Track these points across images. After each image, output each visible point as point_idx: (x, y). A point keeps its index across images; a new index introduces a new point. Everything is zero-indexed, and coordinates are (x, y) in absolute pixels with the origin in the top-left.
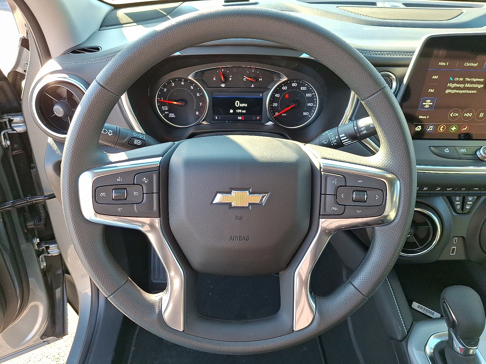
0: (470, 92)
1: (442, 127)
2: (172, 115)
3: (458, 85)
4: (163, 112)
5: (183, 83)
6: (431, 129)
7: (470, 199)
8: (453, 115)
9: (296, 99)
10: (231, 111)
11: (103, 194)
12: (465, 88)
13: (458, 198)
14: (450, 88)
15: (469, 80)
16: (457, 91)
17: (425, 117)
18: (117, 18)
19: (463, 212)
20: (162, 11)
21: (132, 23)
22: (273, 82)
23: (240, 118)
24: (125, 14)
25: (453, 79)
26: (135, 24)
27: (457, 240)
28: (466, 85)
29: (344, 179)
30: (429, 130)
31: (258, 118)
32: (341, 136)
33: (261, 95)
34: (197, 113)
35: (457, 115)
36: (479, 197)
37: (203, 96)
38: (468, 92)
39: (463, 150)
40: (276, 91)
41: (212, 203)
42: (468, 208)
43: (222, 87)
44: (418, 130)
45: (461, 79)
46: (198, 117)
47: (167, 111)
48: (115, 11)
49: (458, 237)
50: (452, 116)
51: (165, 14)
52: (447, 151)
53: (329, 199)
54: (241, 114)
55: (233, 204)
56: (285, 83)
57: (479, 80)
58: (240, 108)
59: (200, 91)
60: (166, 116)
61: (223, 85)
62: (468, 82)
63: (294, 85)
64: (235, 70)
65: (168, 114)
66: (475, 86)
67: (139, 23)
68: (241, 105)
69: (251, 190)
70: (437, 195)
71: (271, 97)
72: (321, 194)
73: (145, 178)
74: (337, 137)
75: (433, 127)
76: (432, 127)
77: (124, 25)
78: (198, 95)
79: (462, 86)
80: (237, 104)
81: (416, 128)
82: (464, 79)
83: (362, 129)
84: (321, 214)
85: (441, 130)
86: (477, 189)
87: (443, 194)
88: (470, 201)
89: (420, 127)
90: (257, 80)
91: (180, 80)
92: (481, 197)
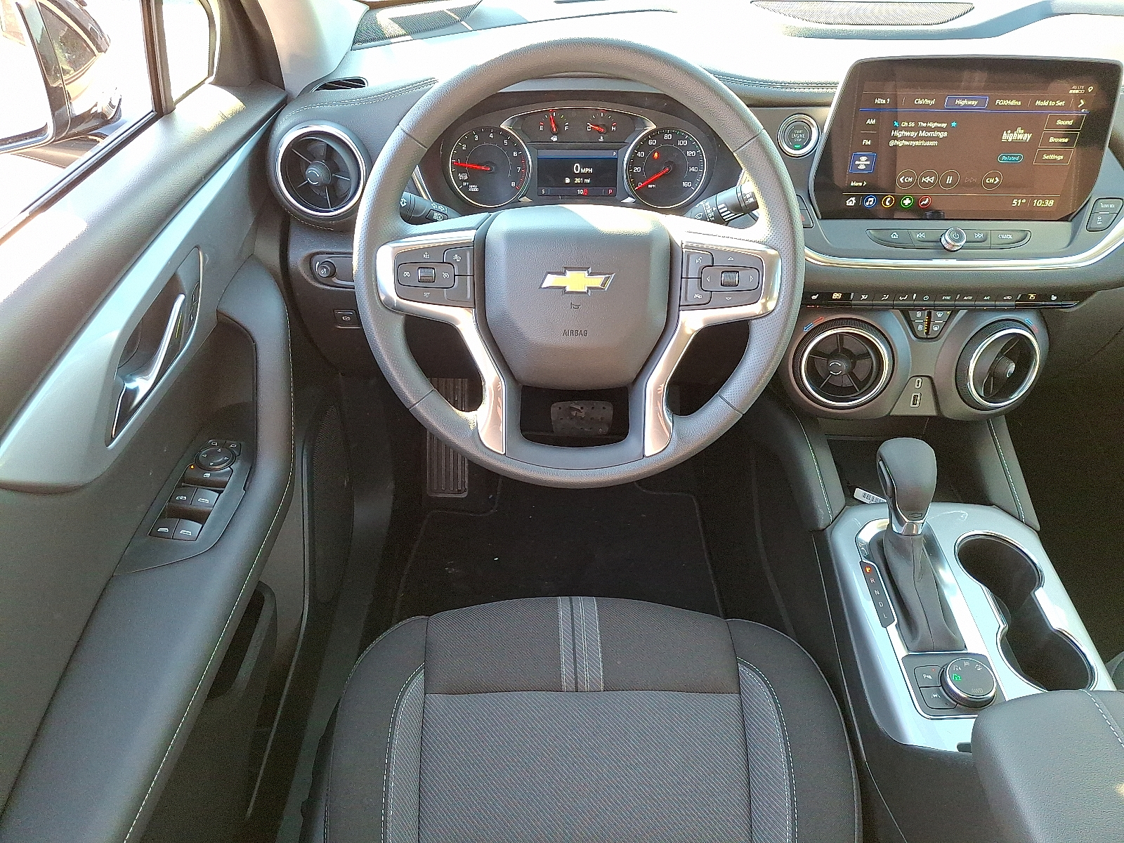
0: (928, 143)
1: (889, 199)
2: (474, 188)
3: (907, 134)
4: (460, 182)
5: (491, 136)
6: (871, 203)
7: (939, 315)
8: (904, 180)
9: (669, 159)
10: (568, 180)
11: (407, 274)
12: (918, 138)
13: (919, 314)
14: (896, 138)
15: (924, 125)
16: (907, 143)
17: (861, 184)
18: (379, 28)
19: (928, 337)
20: (452, 15)
21: (404, 35)
22: (632, 131)
23: (581, 192)
24: (392, 19)
25: (900, 124)
26: (409, 38)
27: (920, 383)
28: (922, 134)
29: (711, 257)
30: (867, 204)
31: (610, 191)
32: (719, 207)
33: (615, 153)
34: (513, 184)
35: (910, 180)
36: (954, 312)
37: (523, 157)
38: (924, 143)
39: (920, 236)
40: (638, 147)
41: (540, 287)
42: (936, 329)
43: (553, 142)
44: (851, 204)
45: (913, 124)
46: (516, 189)
47: (465, 181)
48: (373, 13)
49: (921, 376)
50: (902, 182)
51: (458, 18)
52: (895, 236)
53: (693, 283)
54: (582, 185)
55: (568, 289)
56: (652, 134)
57: (939, 125)
58: (580, 175)
59: (519, 148)
60: (465, 190)
61: (555, 139)
62: (923, 129)
63: (666, 137)
64: (574, 114)
65: (467, 187)
66: (935, 134)
67: (416, 36)
68: (583, 171)
69: (590, 270)
70: (886, 308)
71: (630, 158)
72: (682, 278)
73: (456, 256)
74: (714, 209)
75: (874, 200)
76: (872, 199)
77: (392, 40)
78: (515, 154)
79: (913, 134)
80: (577, 169)
81: (847, 202)
82: (917, 124)
83: (748, 196)
84: (681, 304)
85: (888, 204)
86: (948, 298)
87: (893, 305)
88: (940, 319)
89: (853, 199)
90: (608, 129)
91: (488, 130)
92: (958, 311)
